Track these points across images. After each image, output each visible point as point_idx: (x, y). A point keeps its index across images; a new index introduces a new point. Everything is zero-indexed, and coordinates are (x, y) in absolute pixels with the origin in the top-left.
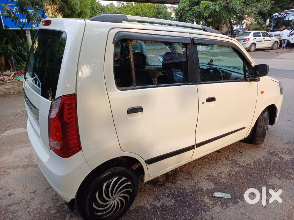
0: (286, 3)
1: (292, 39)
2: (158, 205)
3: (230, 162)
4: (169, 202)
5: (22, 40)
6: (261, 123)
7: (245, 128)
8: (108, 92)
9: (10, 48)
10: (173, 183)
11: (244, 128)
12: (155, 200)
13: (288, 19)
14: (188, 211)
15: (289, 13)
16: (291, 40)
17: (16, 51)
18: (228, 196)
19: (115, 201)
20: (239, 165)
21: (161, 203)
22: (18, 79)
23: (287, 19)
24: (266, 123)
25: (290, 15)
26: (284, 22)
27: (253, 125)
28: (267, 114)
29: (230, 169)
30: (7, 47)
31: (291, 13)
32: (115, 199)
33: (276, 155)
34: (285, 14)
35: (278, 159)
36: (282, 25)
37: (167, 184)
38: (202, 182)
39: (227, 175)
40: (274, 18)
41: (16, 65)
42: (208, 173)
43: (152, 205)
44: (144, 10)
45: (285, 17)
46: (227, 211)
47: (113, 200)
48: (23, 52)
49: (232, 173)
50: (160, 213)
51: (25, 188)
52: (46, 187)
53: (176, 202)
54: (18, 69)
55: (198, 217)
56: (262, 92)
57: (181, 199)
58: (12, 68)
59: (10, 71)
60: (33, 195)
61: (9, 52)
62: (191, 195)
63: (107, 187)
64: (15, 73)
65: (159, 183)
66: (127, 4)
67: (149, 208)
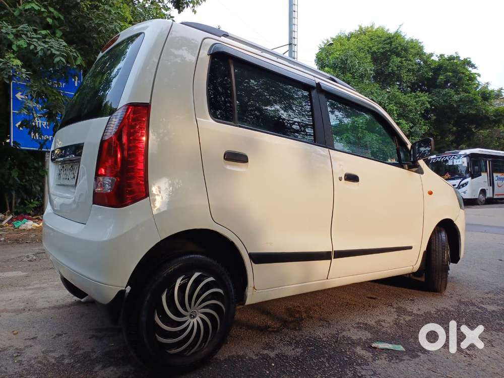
0: (445, 145)
1: (465, 192)
2: (272, 354)
3: (395, 310)
4: (291, 352)
5: (38, 164)
6: (437, 247)
7: (413, 248)
8: (199, 118)
9: (15, 174)
10: (296, 330)
11: (410, 248)
12: (264, 349)
13: (452, 164)
14: (328, 363)
15: (452, 156)
16: (463, 194)
17: (23, 182)
18: (400, 348)
19: (195, 320)
20: (410, 314)
21: (276, 352)
22: (16, 226)
23: (450, 163)
24: (445, 249)
25: (454, 158)
26: (447, 168)
27: (424, 248)
28: (443, 235)
29: (396, 317)
30: (10, 174)
31: (455, 156)
32: (194, 317)
33: (473, 304)
34: (446, 157)
35: (477, 309)
36: (446, 173)
37: (285, 330)
38: (349, 330)
39: (392, 324)
40: (431, 162)
41: (17, 205)
42: (357, 320)
43: (261, 355)
45: (447, 161)
46: (401, 365)
47: (191, 318)
48: (34, 185)
49: (401, 322)
50: (276, 365)
51: (15, 334)
52: (57, 333)
53: (304, 352)
54: (19, 211)
55: (348, 371)
56: (431, 193)
57: (314, 349)
58: (9, 211)
59: (5, 215)
60: (29, 343)
61: (11, 182)
62: (331, 345)
63: (182, 288)
64: (12, 218)
65: (270, 329)
67: (254, 357)
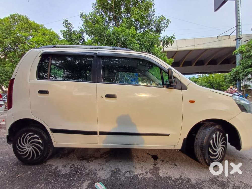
2: (59, 169)
4: (66, 171)
7: (170, 136)
11: (168, 135)
21: (62, 169)
29: (143, 173)
42: (120, 167)
44: (215, 78)
49: (140, 176)
53: (69, 173)
56: (192, 102)
57: (74, 173)
66: (202, 75)
